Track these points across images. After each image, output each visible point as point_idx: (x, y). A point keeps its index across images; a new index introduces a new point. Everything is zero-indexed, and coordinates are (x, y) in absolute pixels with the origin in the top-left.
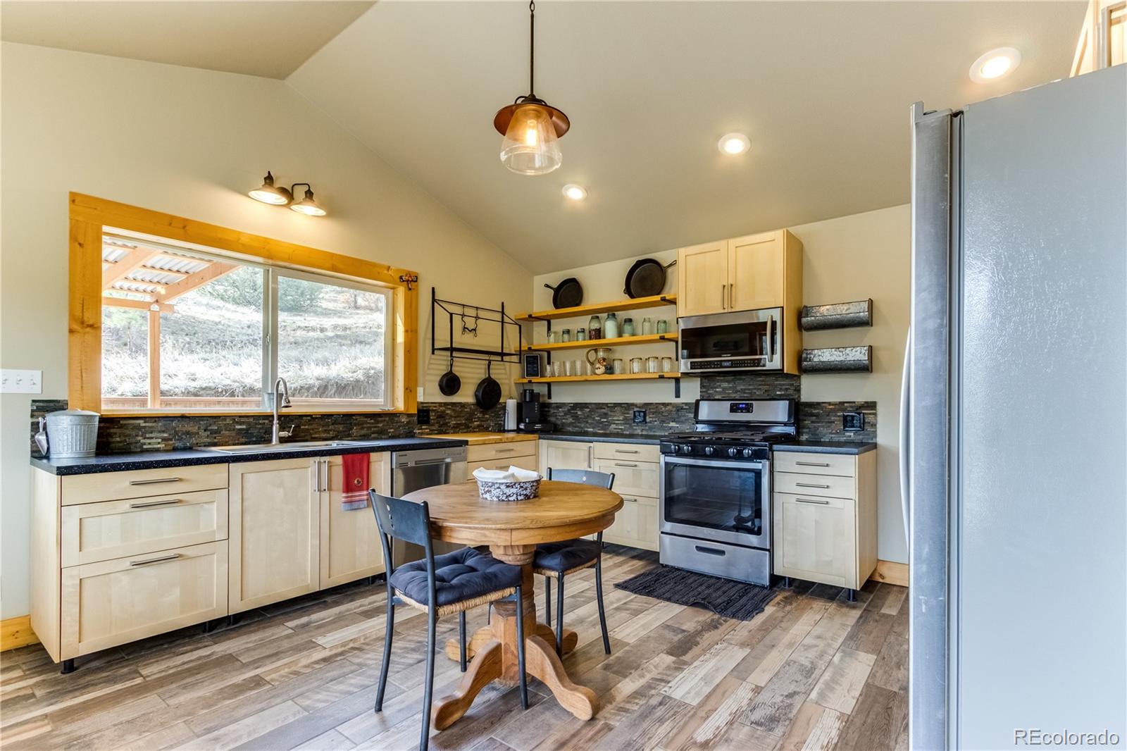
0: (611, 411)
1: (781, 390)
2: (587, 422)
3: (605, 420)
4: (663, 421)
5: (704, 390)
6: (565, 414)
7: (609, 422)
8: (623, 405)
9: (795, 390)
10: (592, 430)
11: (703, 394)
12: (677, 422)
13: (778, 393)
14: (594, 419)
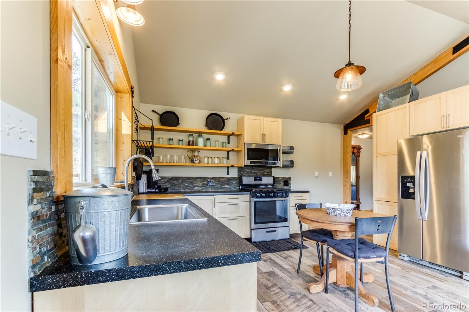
0: (195, 181)
1: (266, 173)
2: (180, 186)
3: (192, 185)
4: (222, 185)
5: (239, 172)
6: (165, 183)
7: (194, 186)
8: (202, 178)
9: (270, 173)
10: (183, 190)
11: (239, 173)
12: (228, 185)
13: (265, 174)
14: (184, 185)
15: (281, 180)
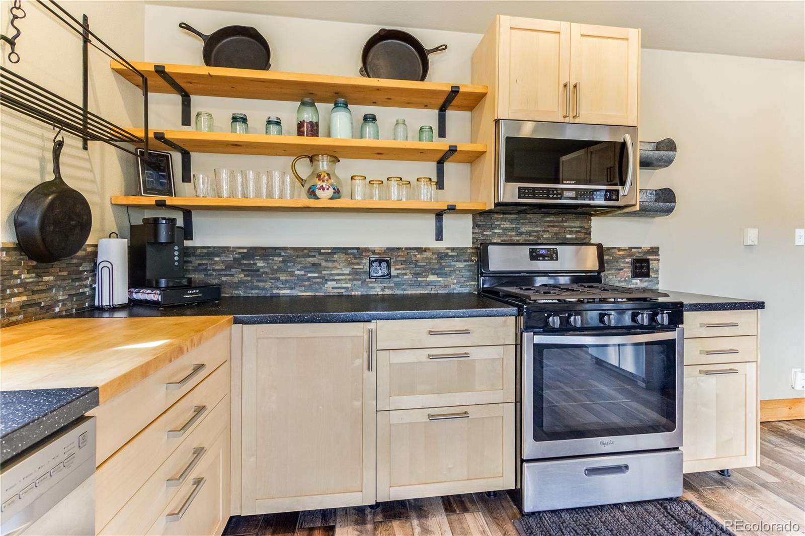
0: (326, 261)
1: (571, 233)
2: (278, 279)
3: (316, 275)
4: (418, 274)
5: (477, 231)
6: (229, 267)
7: (322, 278)
8: (350, 251)
9: (586, 234)
10: (288, 291)
11: (477, 236)
12: (439, 275)
13: (568, 236)
14: (292, 274)
15: (624, 257)
